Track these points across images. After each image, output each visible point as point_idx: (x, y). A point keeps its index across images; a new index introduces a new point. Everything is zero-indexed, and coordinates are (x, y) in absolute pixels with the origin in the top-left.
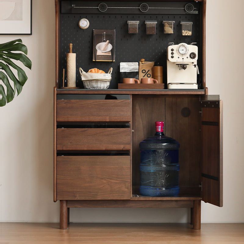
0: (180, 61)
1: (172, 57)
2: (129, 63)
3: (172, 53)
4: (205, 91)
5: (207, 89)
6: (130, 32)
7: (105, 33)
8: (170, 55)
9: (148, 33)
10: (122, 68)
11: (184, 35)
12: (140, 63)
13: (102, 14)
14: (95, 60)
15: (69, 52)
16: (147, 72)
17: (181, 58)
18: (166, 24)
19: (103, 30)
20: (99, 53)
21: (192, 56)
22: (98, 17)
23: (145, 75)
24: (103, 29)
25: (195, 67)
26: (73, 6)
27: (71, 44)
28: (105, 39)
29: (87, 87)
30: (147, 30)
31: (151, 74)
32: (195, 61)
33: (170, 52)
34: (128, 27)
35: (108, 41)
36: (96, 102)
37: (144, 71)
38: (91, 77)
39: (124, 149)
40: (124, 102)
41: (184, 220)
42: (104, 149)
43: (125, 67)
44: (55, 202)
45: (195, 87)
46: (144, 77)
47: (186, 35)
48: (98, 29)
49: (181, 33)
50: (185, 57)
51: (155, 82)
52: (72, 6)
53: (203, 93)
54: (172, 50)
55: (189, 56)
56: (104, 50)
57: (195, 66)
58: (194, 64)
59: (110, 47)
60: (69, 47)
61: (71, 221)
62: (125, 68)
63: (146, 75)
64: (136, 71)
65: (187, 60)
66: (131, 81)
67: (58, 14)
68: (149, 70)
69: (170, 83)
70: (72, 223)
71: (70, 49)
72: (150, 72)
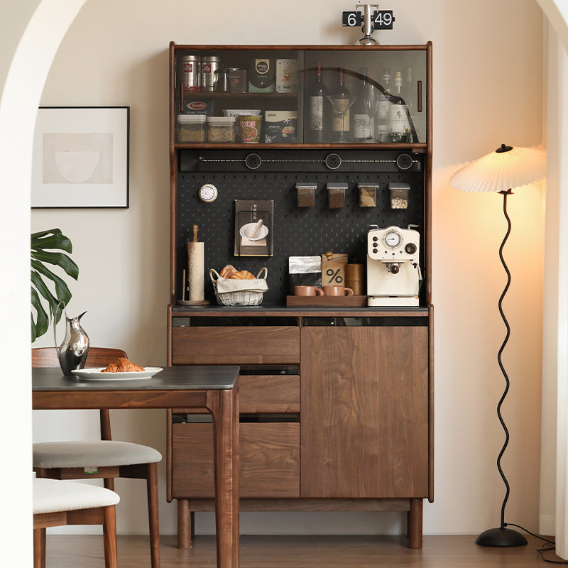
0: (388, 258)
1: (375, 251)
2: (304, 257)
3: (375, 245)
4: (429, 311)
5: (432, 308)
6: (301, 205)
7: (255, 206)
8: (370, 248)
9: (332, 205)
10: (293, 267)
11: (394, 207)
12: (324, 256)
13: (252, 171)
14: (239, 254)
15: (192, 240)
16: (336, 274)
17: (390, 252)
18: (363, 190)
19: (252, 201)
20: (245, 241)
21: (410, 248)
22: (245, 177)
23: (332, 279)
24: (252, 199)
25: (415, 267)
26: (201, 158)
27: (196, 227)
28: (255, 218)
29: (224, 302)
30: (331, 199)
31: (343, 276)
32: (416, 257)
33: (370, 242)
34: (296, 196)
35: (261, 221)
36: (241, 331)
37: (330, 272)
38: (235, 286)
39: (288, 411)
40: (289, 330)
41: (396, 530)
42: (254, 411)
43: (299, 265)
44: (168, 502)
45: (415, 302)
46: (330, 282)
47: (398, 207)
48: (245, 199)
49: (390, 204)
50: (397, 251)
51: (347, 293)
52: (199, 159)
53: (425, 314)
54: (375, 239)
55: (403, 250)
56: (253, 237)
57: (415, 265)
58: (413, 262)
59: (264, 231)
60: (193, 231)
61: (196, 532)
62: (299, 267)
63: (334, 280)
64: (317, 272)
65: (400, 256)
66: (309, 291)
67: (174, 176)
68: (339, 270)
69: (371, 296)
70: (198, 536)
71: (193, 234)
72: (342, 274)
